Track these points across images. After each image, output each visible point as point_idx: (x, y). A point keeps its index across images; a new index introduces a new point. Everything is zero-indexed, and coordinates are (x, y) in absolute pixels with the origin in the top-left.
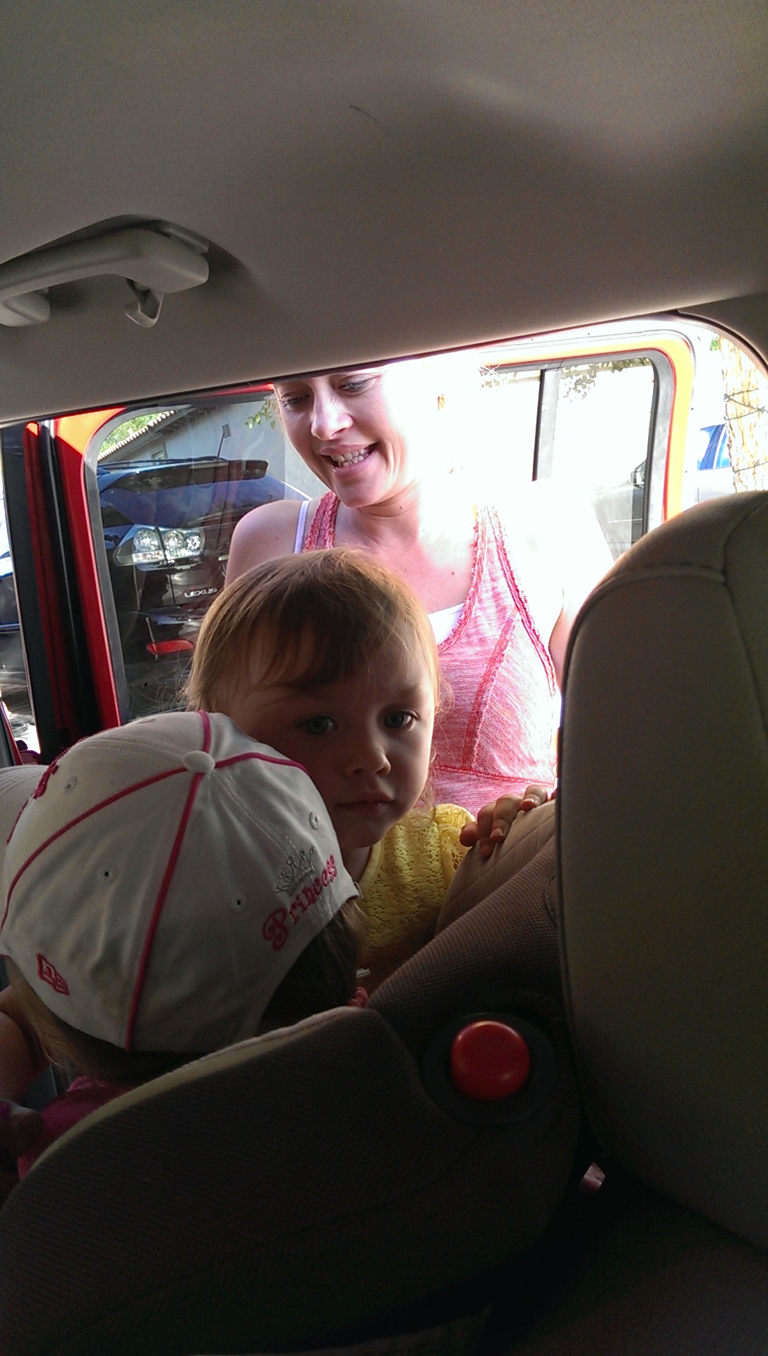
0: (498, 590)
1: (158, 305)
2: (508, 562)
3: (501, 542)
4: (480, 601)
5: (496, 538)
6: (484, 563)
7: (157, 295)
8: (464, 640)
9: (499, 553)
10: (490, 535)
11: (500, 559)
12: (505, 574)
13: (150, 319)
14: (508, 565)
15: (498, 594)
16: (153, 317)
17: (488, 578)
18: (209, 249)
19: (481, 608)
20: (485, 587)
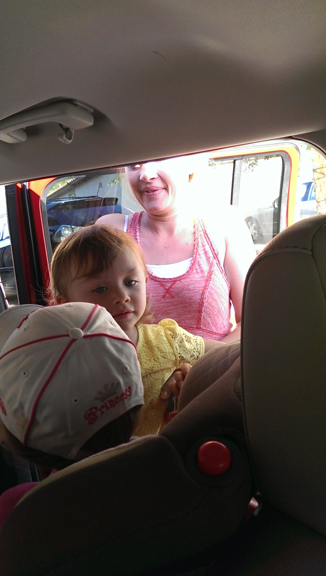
0: (206, 250)
1: (72, 135)
2: (209, 238)
3: (205, 230)
4: (199, 255)
6: (199, 240)
7: (72, 130)
8: (195, 271)
9: (204, 235)
11: (206, 238)
13: (69, 141)
14: (209, 239)
15: (206, 252)
17: (201, 245)
18: (94, 111)
19: (200, 258)
20: (200, 249)
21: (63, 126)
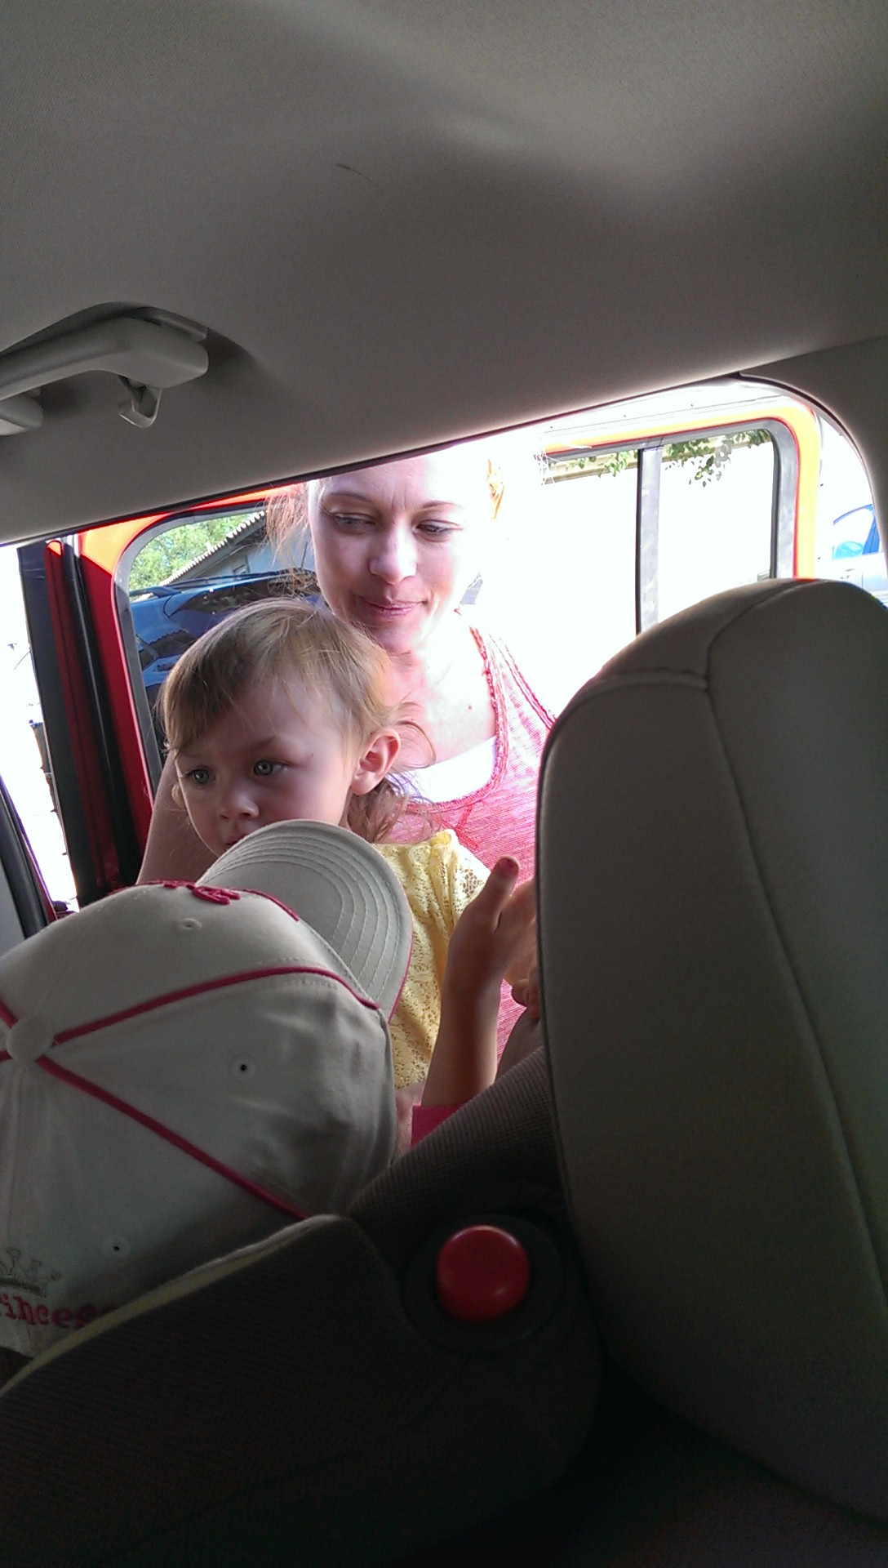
0: (525, 716)
1: (155, 403)
3: (512, 664)
4: (512, 729)
5: (506, 662)
6: (503, 690)
7: (153, 391)
8: (511, 774)
9: (514, 677)
10: (499, 660)
11: (518, 684)
12: (526, 697)
13: (147, 419)
15: (527, 719)
16: (150, 415)
17: (512, 705)
18: (208, 335)
20: (512, 715)
21: (132, 383)
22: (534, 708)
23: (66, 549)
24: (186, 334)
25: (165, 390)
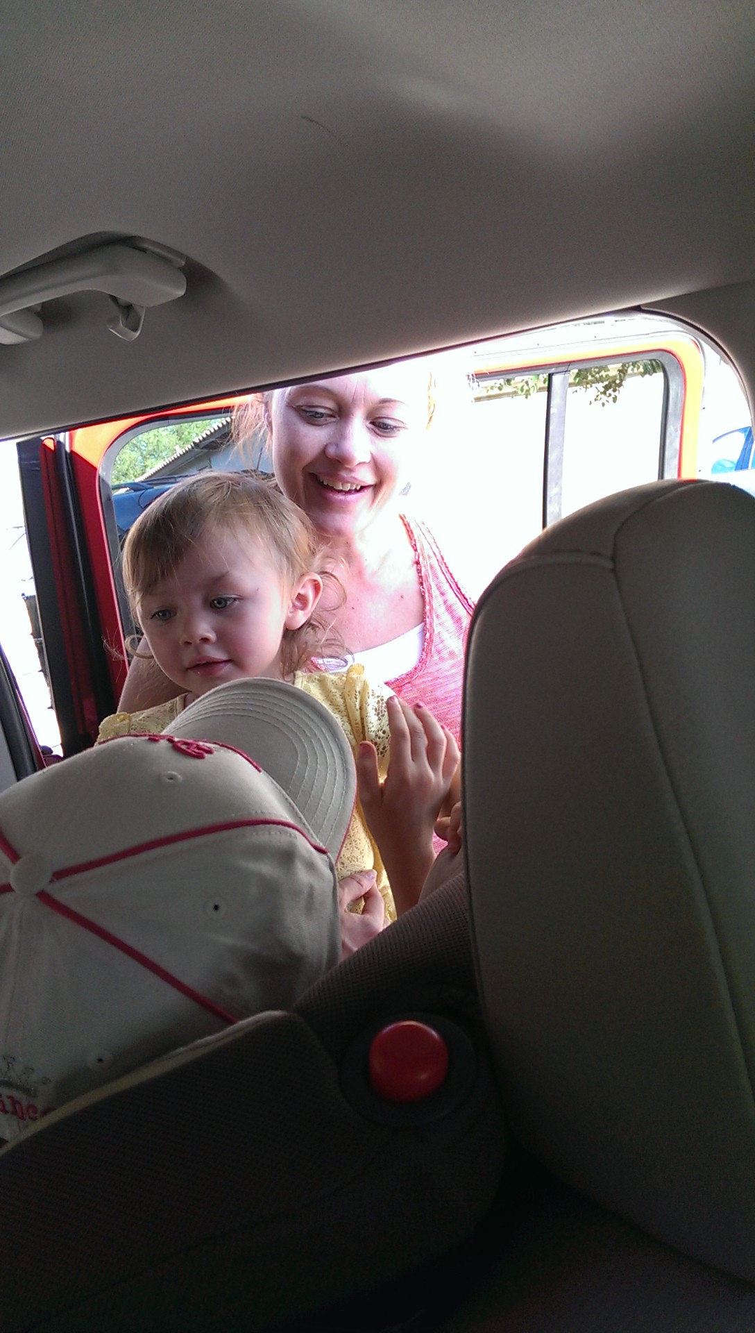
0: (449, 603)
1: (140, 319)
2: (451, 574)
3: (440, 556)
4: (438, 616)
5: (434, 554)
6: (431, 580)
8: (437, 657)
9: (441, 567)
10: (428, 551)
11: (443, 573)
12: (450, 586)
13: (133, 333)
14: (452, 577)
15: (450, 607)
16: (135, 330)
17: (438, 592)
18: (186, 263)
19: (440, 624)
20: (438, 603)
21: (119, 301)
22: (457, 596)
23: (59, 445)
24: (166, 260)
25: (148, 309)
